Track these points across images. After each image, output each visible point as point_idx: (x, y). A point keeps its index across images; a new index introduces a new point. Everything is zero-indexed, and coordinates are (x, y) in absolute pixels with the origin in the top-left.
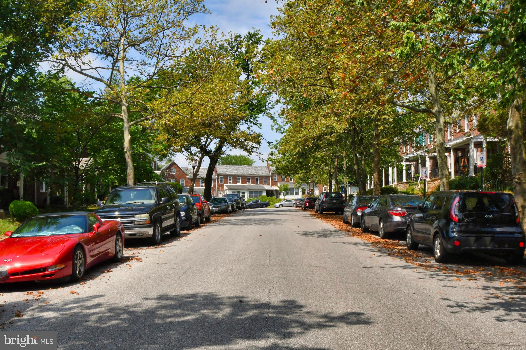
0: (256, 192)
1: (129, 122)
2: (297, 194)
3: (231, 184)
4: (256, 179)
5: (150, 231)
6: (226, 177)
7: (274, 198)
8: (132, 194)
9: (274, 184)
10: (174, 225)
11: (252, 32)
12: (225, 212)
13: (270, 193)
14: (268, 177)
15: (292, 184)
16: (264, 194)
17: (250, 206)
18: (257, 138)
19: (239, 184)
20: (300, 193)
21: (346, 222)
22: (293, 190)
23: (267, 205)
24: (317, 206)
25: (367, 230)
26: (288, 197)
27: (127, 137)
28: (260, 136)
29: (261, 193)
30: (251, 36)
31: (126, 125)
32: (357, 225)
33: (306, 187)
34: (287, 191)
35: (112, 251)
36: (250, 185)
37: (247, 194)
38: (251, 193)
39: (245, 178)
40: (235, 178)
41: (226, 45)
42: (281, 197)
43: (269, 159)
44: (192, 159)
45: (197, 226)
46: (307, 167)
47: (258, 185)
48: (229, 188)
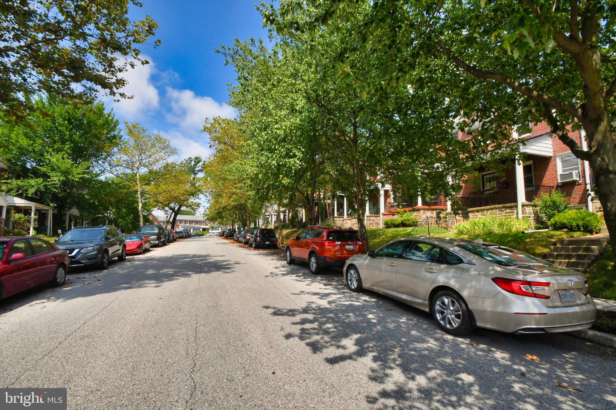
0: (197, 229)
1: (141, 198)
2: (218, 230)
3: (183, 224)
4: (197, 222)
5: (157, 242)
6: (181, 221)
7: (206, 232)
8: (148, 229)
9: (206, 225)
10: (164, 241)
11: (197, 156)
12: (182, 238)
13: (204, 230)
14: (204, 222)
15: (216, 224)
16: (201, 230)
17: (193, 236)
18: (198, 205)
19: (188, 225)
20: (220, 229)
21: (234, 240)
22: (216, 228)
23: (203, 235)
24: (225, 235)
25: (240, 242)
26: (213, 231)
27: (140, 205)
28: (200, 203)
29: (199, 229)
30: (197, 158)
31: (140, 200)
32: (237, 241)
33: (222, 227)
34: (213, 228)
35: (148, 247)
36: (193, 225)
37: (192, 230)
38: (194, 229)
39: (191, 222)
40: (186, 222)
41: (184, 162)
42: (210, 231)
43: (204, 214)
44: (166, 214)
45: (172, 242)
46: (221, 217)
47: (198, 225)
48: (182, 227)
